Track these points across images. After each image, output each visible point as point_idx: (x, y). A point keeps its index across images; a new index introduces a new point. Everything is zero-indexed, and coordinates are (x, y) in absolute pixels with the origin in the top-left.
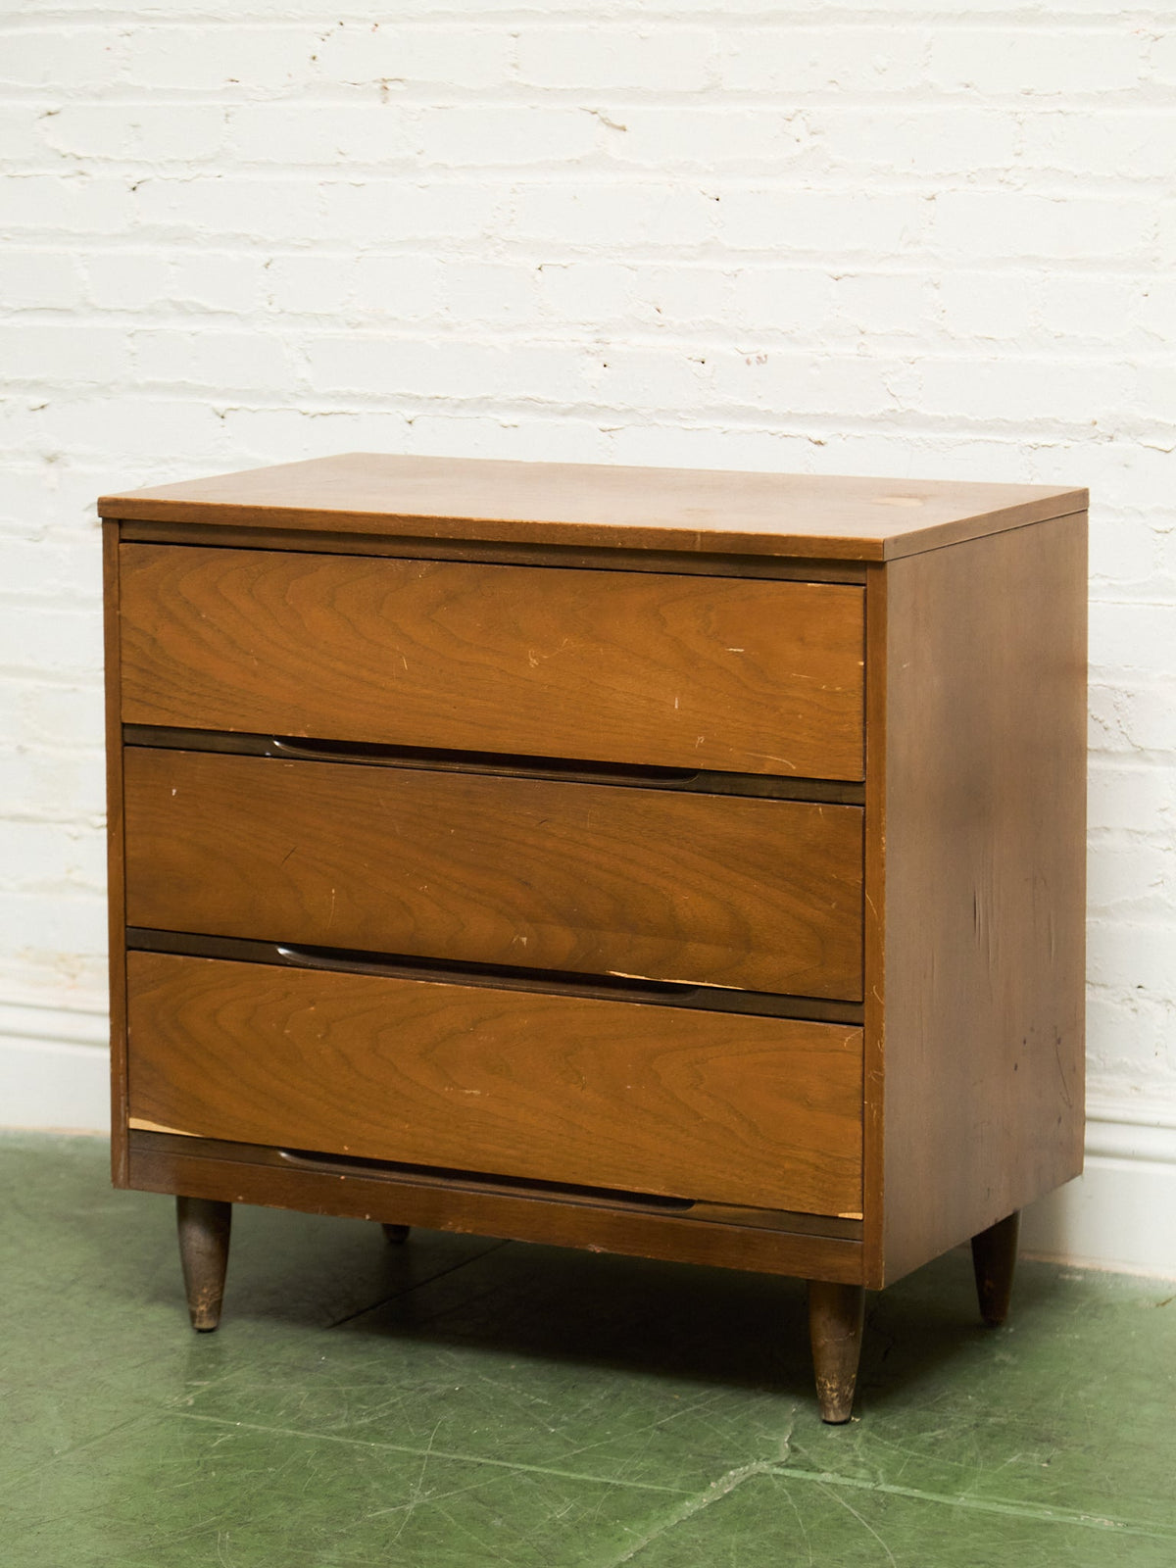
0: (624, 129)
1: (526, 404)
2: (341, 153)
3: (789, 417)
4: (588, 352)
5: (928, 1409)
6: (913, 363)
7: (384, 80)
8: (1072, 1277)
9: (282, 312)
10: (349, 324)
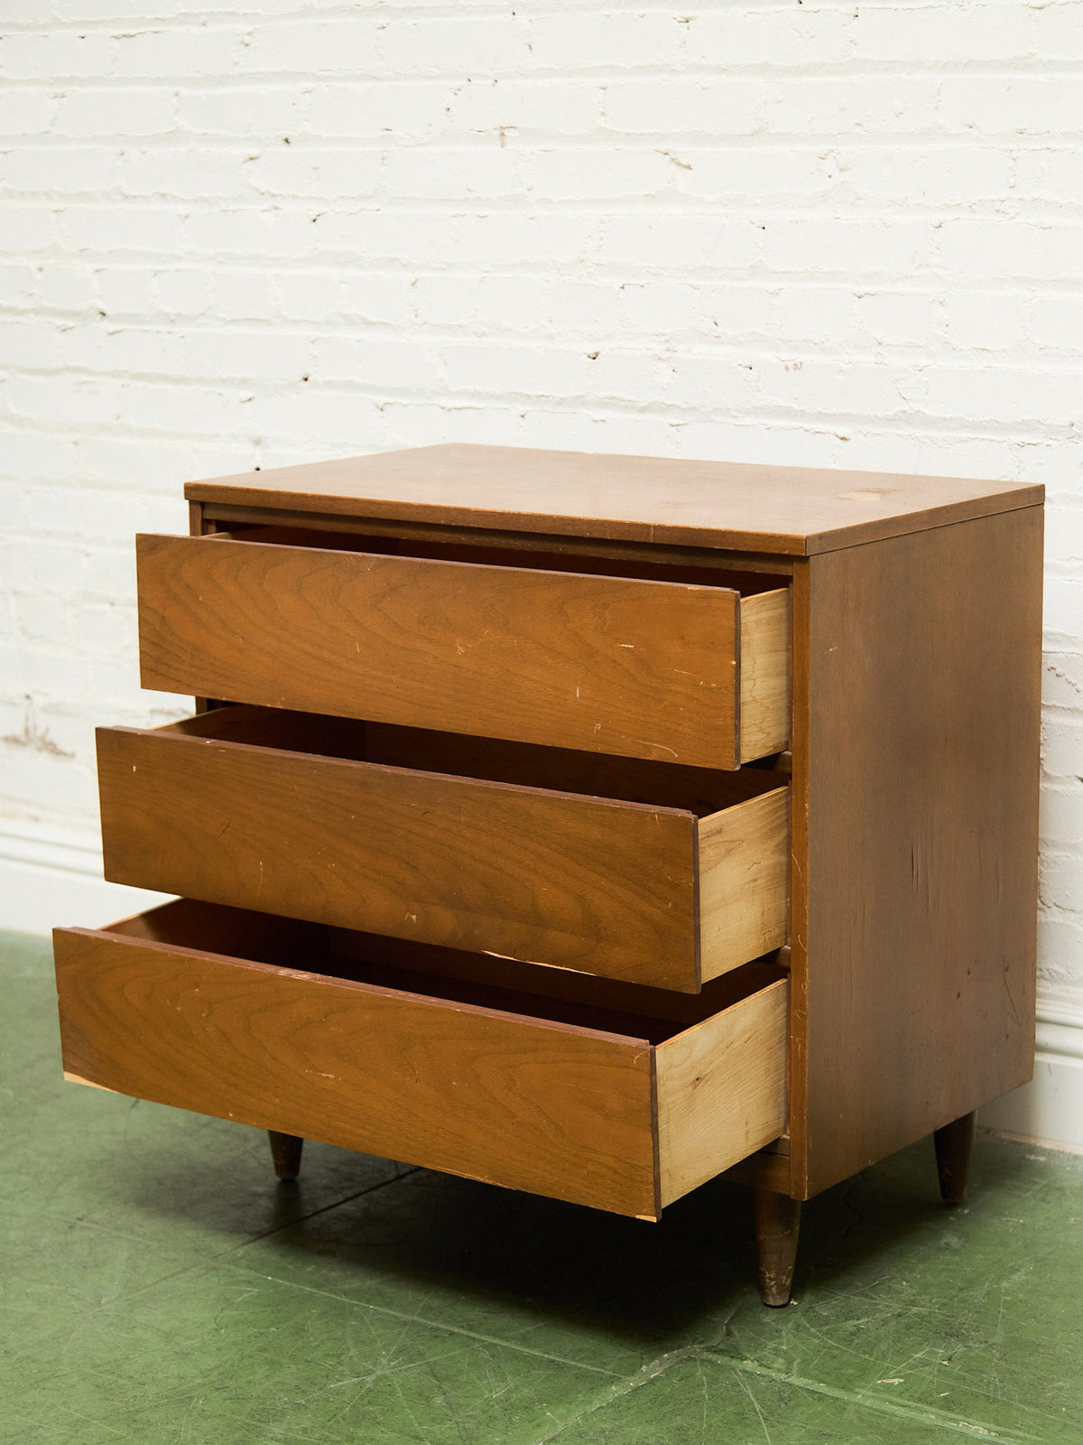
0: (689, 167)
1: (611, 403)
2: (469, 190)
3: (820, 416)
4: (659, 359)
5: (862, 1294)
6: (920, 371)
7: (501, 127)
8: (1038, 1158)
9: (425, 323)
10: (476, 333)
